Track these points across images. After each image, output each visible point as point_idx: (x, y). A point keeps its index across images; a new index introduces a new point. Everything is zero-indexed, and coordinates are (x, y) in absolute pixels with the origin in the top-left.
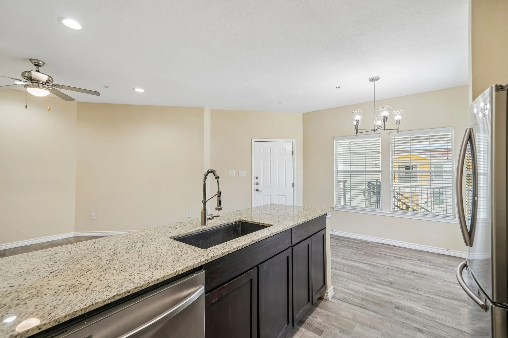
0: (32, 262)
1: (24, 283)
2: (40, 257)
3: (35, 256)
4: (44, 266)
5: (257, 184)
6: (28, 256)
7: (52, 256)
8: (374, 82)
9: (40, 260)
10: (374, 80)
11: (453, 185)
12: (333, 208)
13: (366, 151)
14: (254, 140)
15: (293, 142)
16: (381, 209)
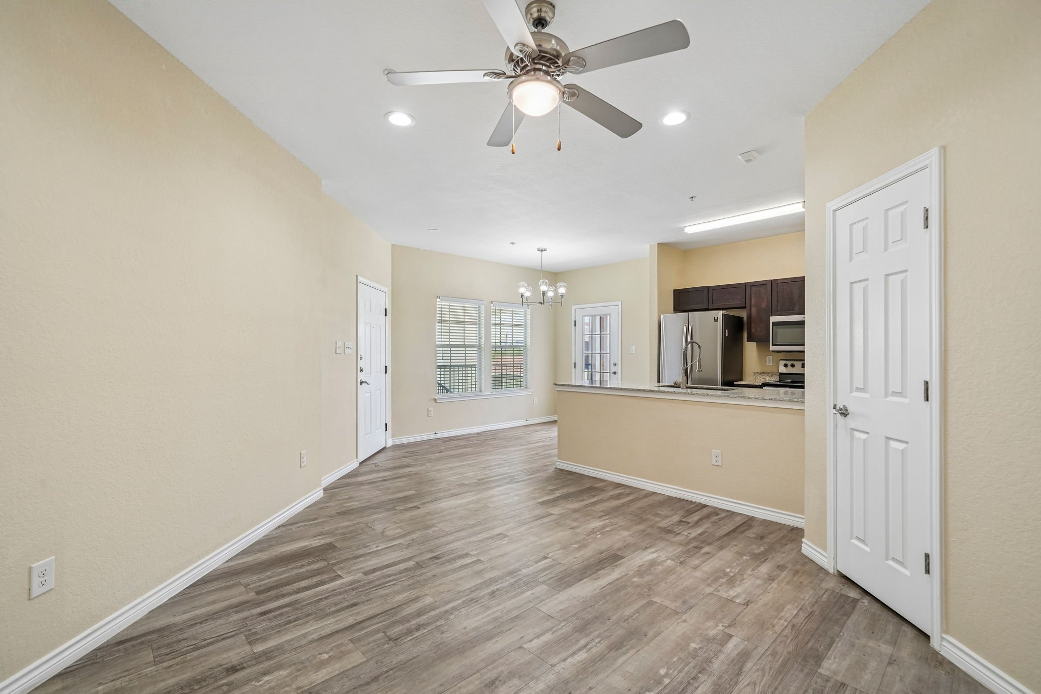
5: (361, 370)
8: (542, 253)
10: (542, 251)
11: (526, 360)
12: (435, 400)
13: (465, 320)
14: (360, 278)
15: (385, 293)
16: (481, 391)
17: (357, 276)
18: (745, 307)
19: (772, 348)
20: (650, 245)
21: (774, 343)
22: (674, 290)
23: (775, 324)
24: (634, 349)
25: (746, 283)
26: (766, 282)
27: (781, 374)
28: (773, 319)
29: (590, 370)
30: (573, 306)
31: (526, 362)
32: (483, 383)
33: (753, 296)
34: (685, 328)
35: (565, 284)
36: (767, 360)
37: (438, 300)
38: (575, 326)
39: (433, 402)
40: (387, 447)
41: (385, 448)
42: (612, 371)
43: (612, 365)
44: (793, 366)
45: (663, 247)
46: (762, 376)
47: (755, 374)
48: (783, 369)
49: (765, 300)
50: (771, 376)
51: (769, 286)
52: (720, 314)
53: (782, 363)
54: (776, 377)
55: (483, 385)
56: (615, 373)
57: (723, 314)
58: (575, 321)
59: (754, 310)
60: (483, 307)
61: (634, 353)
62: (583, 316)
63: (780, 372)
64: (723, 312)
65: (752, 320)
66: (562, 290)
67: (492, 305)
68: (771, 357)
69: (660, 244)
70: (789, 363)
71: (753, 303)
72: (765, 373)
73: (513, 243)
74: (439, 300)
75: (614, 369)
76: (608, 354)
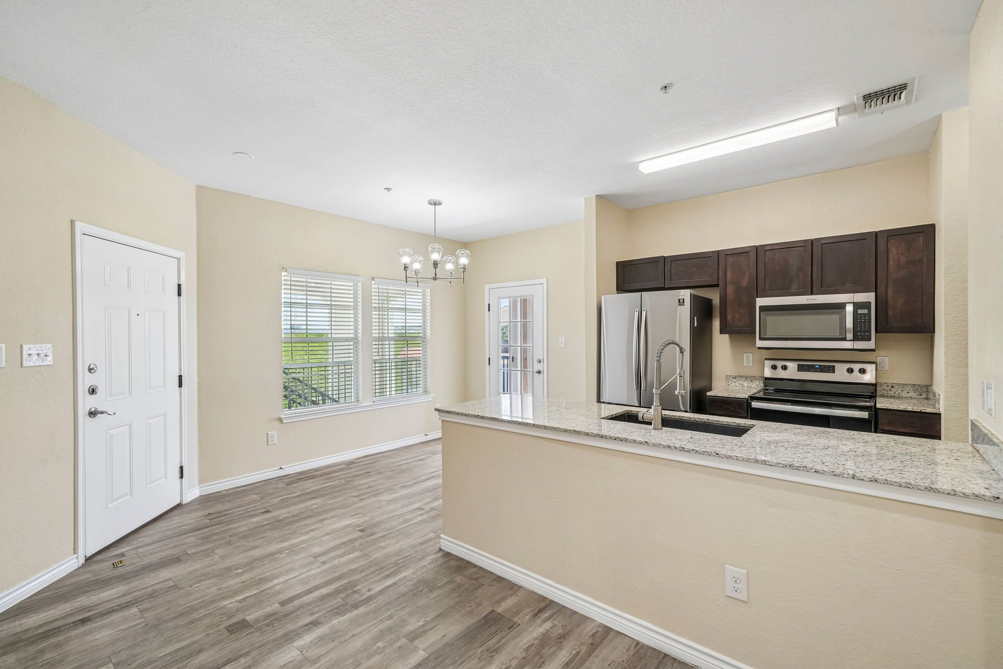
0: (929, 472)
1: (944, 458)
2: (917, 473)
3: (922, 476)
4: (918, 464)
5: (93, 391)
6: (932, 481)
7: (900, 469)
8: (435, 207)
9: (919, 470)
10: (435, 204)
11: (425, 355)
12: (280, 420)
13: (333, 303)
14: (80, 227)
15: (179, 259)
16: (358, 401)
17: (72, 222)
18: (717, 286)
19: (759, 343)
20: (585, 198)
21: (762, 336)
22: (617, 263)
23: (763, 309)
24: (564, 341)
25: (718, 251)
26: (748, 250)
27: (767, 379)
28: (761, 302)
29: (509, 369)
30: (486, 286)
31: (425, 358)
32: (360, 390)
33: (728, 269)
34: (636, 314)
35: (467, 252)
36: (745, 359)
37: (284, 274)
38: (489, 310)
39: (277, 423)
40: (184, 503)
41: (179, 506)
42: (535, 370)
43: (535, 361)
44: (785, 368)
45: (604, 201)
46: (738, 380)
47: (728, 378)
48: (768, 373)
49: (747, 274)
50: (751, 381)
51: (753, 255)
52: (686, 294)
53: (768, 364)
54: (757, 382)
55: (361, 393)
56: (539, 372)
57: (691, 295)
58: (489, 305)
59: (730, 290)
60: (360, 284)
61: (563, 346)
62: (499, 298)
63: (765, 376)
64: (692, 291)
65: (728, 304)
66: (464, 261)
67: (373, 282)
68: (751, 355)
69: (599, 197)
70: (779, 364)
71: (728, 279)
72: (742, 377)
73: (388, 189)
74: (286, 273)
75: (537, 367)
76: (531, 348)
